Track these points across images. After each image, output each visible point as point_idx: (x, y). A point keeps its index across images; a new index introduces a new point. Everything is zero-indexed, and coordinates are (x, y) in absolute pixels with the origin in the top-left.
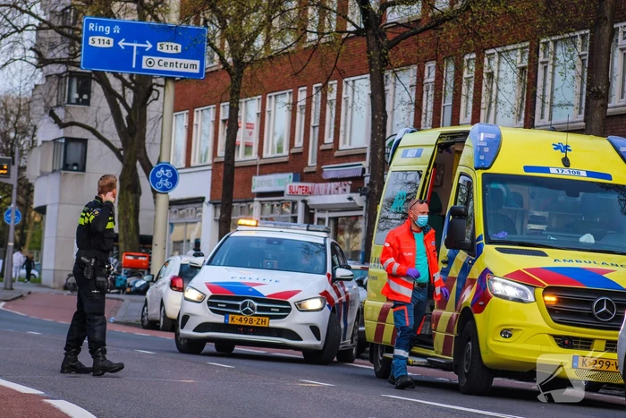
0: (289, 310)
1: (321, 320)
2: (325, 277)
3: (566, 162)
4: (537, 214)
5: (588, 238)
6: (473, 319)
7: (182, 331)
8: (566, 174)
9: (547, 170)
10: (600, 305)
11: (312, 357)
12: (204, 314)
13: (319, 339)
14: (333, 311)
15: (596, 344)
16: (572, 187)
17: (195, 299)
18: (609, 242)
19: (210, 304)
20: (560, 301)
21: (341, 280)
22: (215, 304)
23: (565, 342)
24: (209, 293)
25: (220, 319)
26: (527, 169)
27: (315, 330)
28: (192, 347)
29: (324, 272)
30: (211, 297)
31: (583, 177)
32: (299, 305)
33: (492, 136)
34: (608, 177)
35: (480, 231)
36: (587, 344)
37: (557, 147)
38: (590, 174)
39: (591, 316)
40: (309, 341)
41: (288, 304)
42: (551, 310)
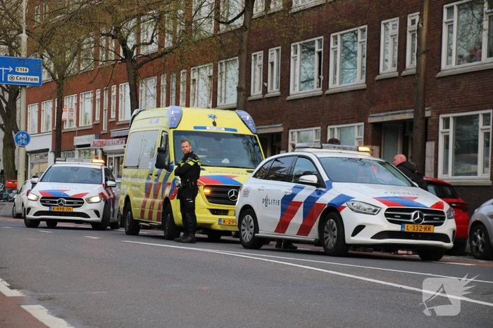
0: (83, 203)
1: (100, 207)
2: (102, 185)
3: (214, 124)
4: (202, 150)
5: (226, 161)
6: (170, 203)
7: (27, 216)
8: (214, 130)
9: (205, 128)
10: (231, 193)
11: (96, 226)
12: (39, 207)
13: (99, 217)
14: (106, 203)
15: (230, 212)
16: (217, 136)
17: (33, 199)
18: (236, 163)
19: (41, 201)
20: (212, 192)
21: (110, 187)
22: (44, 202)
23: (214, 212)
24: (41, 196)
25: (47, 209)
26: (195, 128)
27: (97, 212)
28: (33, 224)
29: (101, 183)
30: (42, 198)
31: (223, 131)
32: (88, 201)
33: (178, 112)
34: (236, 130)
35: (172, 159)
36: (225, 212)
37: (211, 117)
38: (226, 129)
39: (227, 198)
40: (94, 218)
41: (82, 200)
42: (208, 197)
